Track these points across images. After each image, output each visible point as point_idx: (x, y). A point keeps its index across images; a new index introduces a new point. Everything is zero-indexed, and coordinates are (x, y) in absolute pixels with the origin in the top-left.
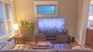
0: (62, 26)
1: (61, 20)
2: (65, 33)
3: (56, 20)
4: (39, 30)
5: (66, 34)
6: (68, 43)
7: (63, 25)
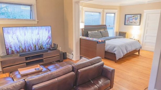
0: (48, 39)
1: (46, 30)
2: (53, 48)
3: (39, 30)
4: (7, 50)
5: (55, 49)
6: (60, 62)
7: (49, 37)
